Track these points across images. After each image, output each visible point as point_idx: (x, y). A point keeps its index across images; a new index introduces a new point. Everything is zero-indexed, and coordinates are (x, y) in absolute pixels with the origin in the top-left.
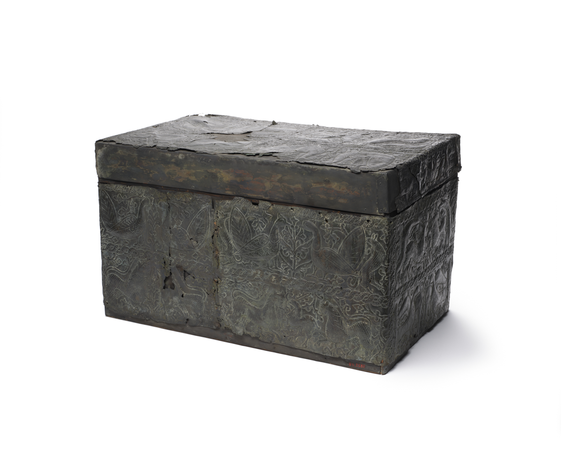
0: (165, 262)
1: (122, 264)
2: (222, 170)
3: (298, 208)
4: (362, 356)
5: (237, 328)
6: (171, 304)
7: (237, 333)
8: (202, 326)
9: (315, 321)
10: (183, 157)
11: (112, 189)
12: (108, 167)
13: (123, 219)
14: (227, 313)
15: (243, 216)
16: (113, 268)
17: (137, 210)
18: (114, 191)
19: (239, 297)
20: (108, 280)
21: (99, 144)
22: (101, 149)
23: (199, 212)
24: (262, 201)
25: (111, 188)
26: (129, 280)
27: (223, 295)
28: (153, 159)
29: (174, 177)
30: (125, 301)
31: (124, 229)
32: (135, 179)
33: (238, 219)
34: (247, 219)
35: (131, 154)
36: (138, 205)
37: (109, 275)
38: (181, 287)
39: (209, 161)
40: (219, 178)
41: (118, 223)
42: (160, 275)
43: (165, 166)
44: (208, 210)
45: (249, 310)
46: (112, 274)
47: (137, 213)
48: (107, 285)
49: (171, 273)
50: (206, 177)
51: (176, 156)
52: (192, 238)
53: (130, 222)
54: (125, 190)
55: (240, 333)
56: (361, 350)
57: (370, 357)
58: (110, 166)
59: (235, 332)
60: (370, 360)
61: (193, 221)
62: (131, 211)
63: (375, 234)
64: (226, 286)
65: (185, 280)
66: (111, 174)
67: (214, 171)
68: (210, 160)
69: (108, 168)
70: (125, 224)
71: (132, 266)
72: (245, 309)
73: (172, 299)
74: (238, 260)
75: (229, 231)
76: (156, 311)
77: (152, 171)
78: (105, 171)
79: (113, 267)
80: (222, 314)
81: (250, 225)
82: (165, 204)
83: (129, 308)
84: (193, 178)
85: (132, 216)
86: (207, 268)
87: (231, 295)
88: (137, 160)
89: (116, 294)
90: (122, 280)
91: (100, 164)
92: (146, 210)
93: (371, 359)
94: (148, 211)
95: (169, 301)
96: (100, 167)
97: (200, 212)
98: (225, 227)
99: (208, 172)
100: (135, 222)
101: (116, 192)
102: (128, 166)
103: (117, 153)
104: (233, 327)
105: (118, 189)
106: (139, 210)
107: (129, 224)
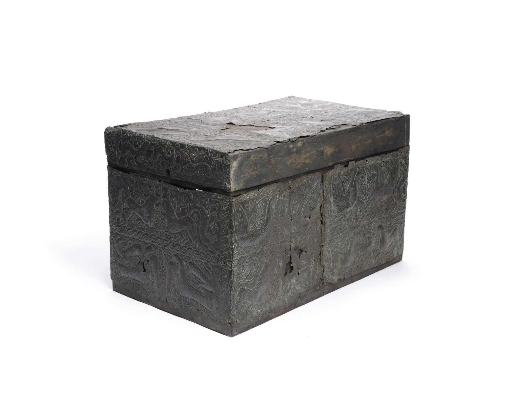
0: (286, 250)
1: (249, 273)
2: (328, 146)
3: (370, 158)
5: (334, 278)
6: (289, 287)
8: (309, 293)
10: (302, 144)
11: (244, 199)
12: (242, 176)
13: (254, 226)
14: (328, 270)
15: (339, 180)
16: (242, 282)
17: (265, 211)
18: (246, 200)
19: (335, 251)
20: (238, 297)
22: (235, 161)
23: (312, 189)
24: (351, 162)
26: (257, 284)
27: (326, 255)
28: (280, 154)
29: (294, 166)
30: (252, 309)
31: (256, 235)
32: (264, 180)
33: (337, 183)
34: (341, 181)
35: (262, 156)
36: (266, 205)
37: (239, 291)
38: (297, 267)
39: (319, 141)
40: (325, 153)
41: (250, 232)
42: (281, 265)
43: (288, 158)
44: (318, 185)
45: (341, 258)
46: (241, 289)
47: (266, 213)
48: (237, 302)
49: (291, 258)
50: (317, 156)
51: (296, 145)
52: (305, 216)
53: (260, 225)
55: (336, 281)
58: (244, 175)
59: (333, 281)
61: (306, 201)
62: (260, 214)
63: (404, 160)
64: (327, 247)
65: (299, 258)
66: (244, 183)
67: (322, 149)
68: (319, 140)
69: (242, 178)
70: (256, 229)
71: (259, 269)
72: (339, 258)
73: (290, 282)
74: (335, 219)
76: (277, 303)
77: (278, 167)
78: (239, 183)
79: (241, 281)
80: (325, 272)
81: (342, 185)
82: (287, 194)
83: (255, 313)
84: (308, 161)
85: (262, 218)
86: (315, 238)
87: (330, 252)
88: (267, 160)
89: (244, 307)
90: (249, 289)
91: (234, 177)
94: (274, 207)
95: (287, 286)
96: (234, 180)
97: (313, 189)
99: (318, 151)
100: (264, 223)
101: (247, 200)
102: (259, 170)
103: (250, 159)
104: (331, 279)
105: (249, 197)
106: (267, 210)
107: (259, 228)
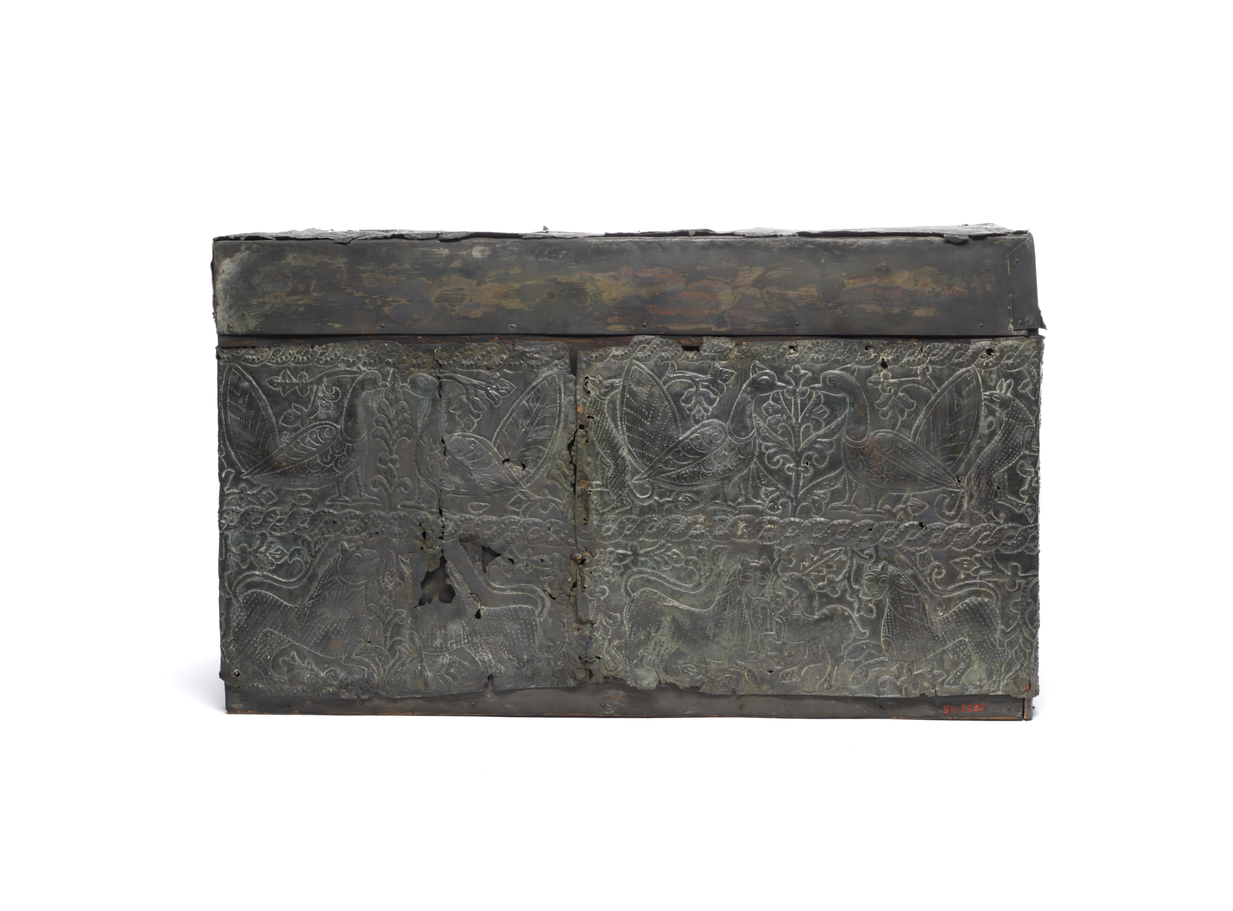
0: (424, 534)
1: (286, 561)
2: (600, 274)
3: (808, 343)
4: (978, 683)
5: (640, 672)
6: (441, 644)
7: (641, 686)
8: (534, 686)
9: (852, 619)
10: (486, 253)
11: (262, 362)
12: (254, 301)
13: (296, 438)
14: (609, 639)
15: (656, 382)
16: (258, 576)
17: (339, 407)
18: (269, 364)
19: (644, 592)
20: (242, 611)
21: (224, 247)
22: (231, 257)
23: (531, 387)
24: (710, 338)
25: (258, 359)
26: (311, 598)
27: (600, 592)
28: (394, 266)
29: (456, 308)
30: (294, 660)
31: (300, 461)
32: (337, 326)
33: (644, 391)
34: (667, 389)
35: (327, 260)
36: (344, 394)
37: (246, 596)
38: (471, 594)
39: (561, 256)
40: (591, 294)
41: (282, 450)
42: (407, 571)
43: (430, 282)
44: (557, 380)
45: (674, 619)
46: (253, 593)
47: (341, 414)
48: (238, 624)
49: (443, 561)
50: (551, 295)
51: (464, 253)
52: (507, 457)
53: (318, 441)
54: (305, 358)
55: (649, 684)
56: (976, 666)
57: (999, 682)
58: (261, 300)
59: (635, 682)
60: (998, 687)
61: (511, 415)
62: (322, 413)
63: (1006, 381)
64: (606, 569)
65: (485, 571)
66: (261, 320)
67: (576, 278)
68: (564, 252)
69: (253, 305)
70: (303, 449)
71: (320, 560)
72: (663, 619)
73: (446, 630)
74: (643, 495)
75: (616, 426)
76: (392, 672)
77: (390, 299)
78: (244, 315)
79: (257, 573)
80: (597, 642)
81: (676, 402)
82: (427, 380)
83: (308, 676)
84: (514, 304)
85: (326, 424)
86: (552, 529)
87: (622, 590)
88: (345, 274)
89: (265, 646)
90: (285, 603)
91: (226, 298)
92: (370, 404)
93: (1002, 684)
94: (375, 405)
95: (434, 638)
96: (227, 305)
97: (534, 387)
98: (607, 415)
99: (559, 283)
100: (333, 439)
101: (274, 366)
102: (315, 294)
103: (283, 261)
104: (626, 672)
105: (282, 359)
106: (346, 405)
107: (315, 447)
